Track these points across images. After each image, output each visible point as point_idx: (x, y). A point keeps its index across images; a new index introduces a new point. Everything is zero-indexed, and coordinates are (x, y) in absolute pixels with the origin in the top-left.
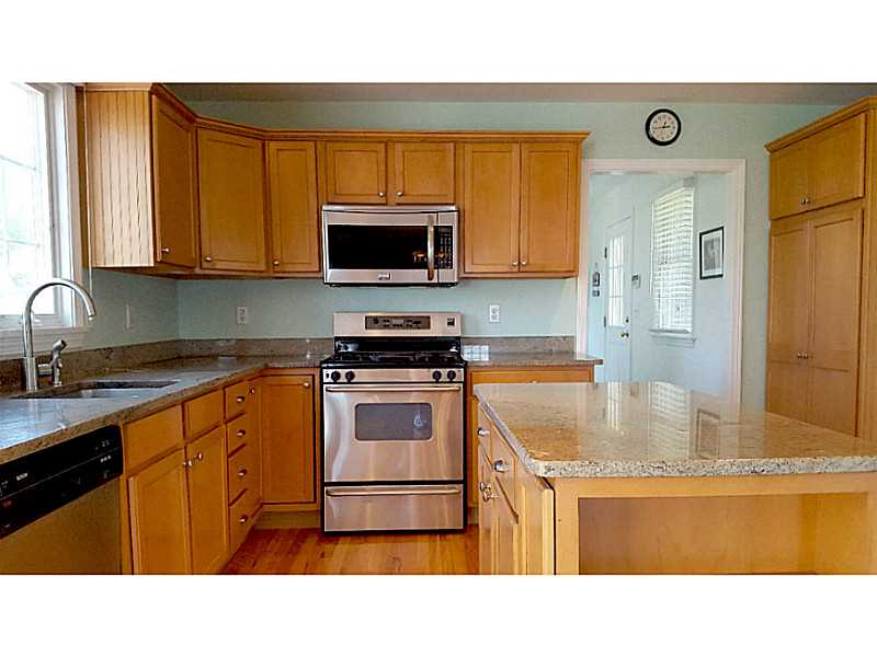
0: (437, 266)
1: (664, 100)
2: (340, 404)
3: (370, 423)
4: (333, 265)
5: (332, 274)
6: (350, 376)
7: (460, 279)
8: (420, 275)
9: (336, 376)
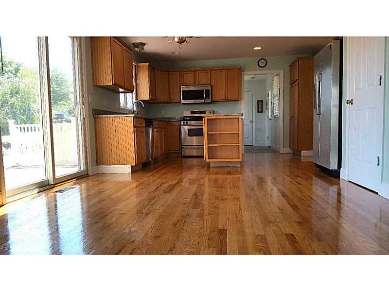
0: (206, 99)
1: (262, 56)
2: (185, 129)
3: (191, 133)
4: (183, 99)
5: (183, 101)
6: (187, 123)
7: (212, 102)
8: (202, 101)
9: (184, 123)
